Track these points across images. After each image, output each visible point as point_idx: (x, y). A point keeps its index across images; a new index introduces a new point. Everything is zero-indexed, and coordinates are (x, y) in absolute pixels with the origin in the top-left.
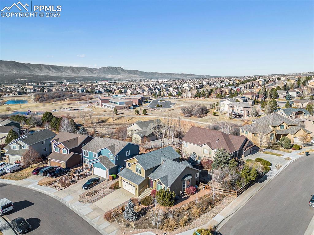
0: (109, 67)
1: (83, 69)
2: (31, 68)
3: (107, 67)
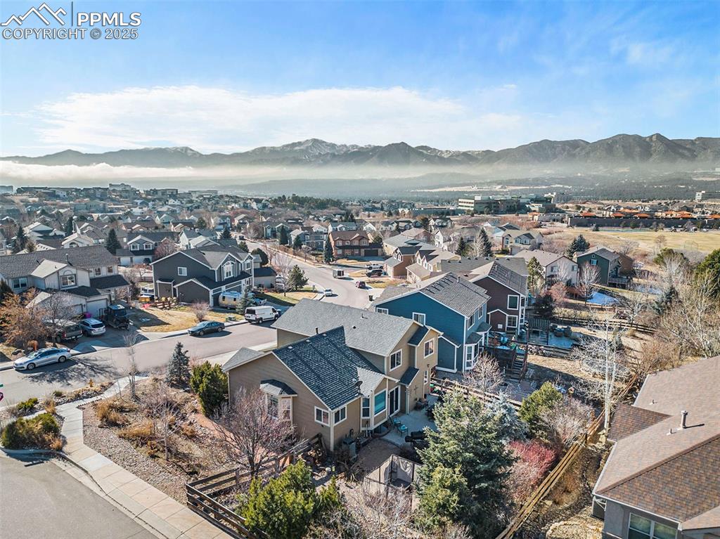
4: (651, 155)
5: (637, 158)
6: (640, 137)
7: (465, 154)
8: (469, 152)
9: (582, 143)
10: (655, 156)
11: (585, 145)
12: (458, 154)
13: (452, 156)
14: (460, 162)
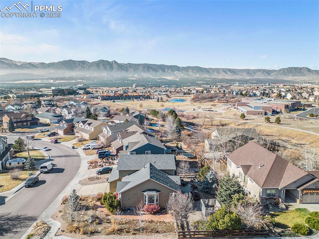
0: (291, 68)
1: (259, 71)
2: (211, 72)
3: (289, 68)
4: (113, 69)
5: (108, 70)
6: (108, 61)
7: (29, 63)
8: (32, 63)
9: (87, 62)
10: (115, 70)
11: (88, 63)
12: (26, 64)
13: (23, 64)
14: (27, 68)
